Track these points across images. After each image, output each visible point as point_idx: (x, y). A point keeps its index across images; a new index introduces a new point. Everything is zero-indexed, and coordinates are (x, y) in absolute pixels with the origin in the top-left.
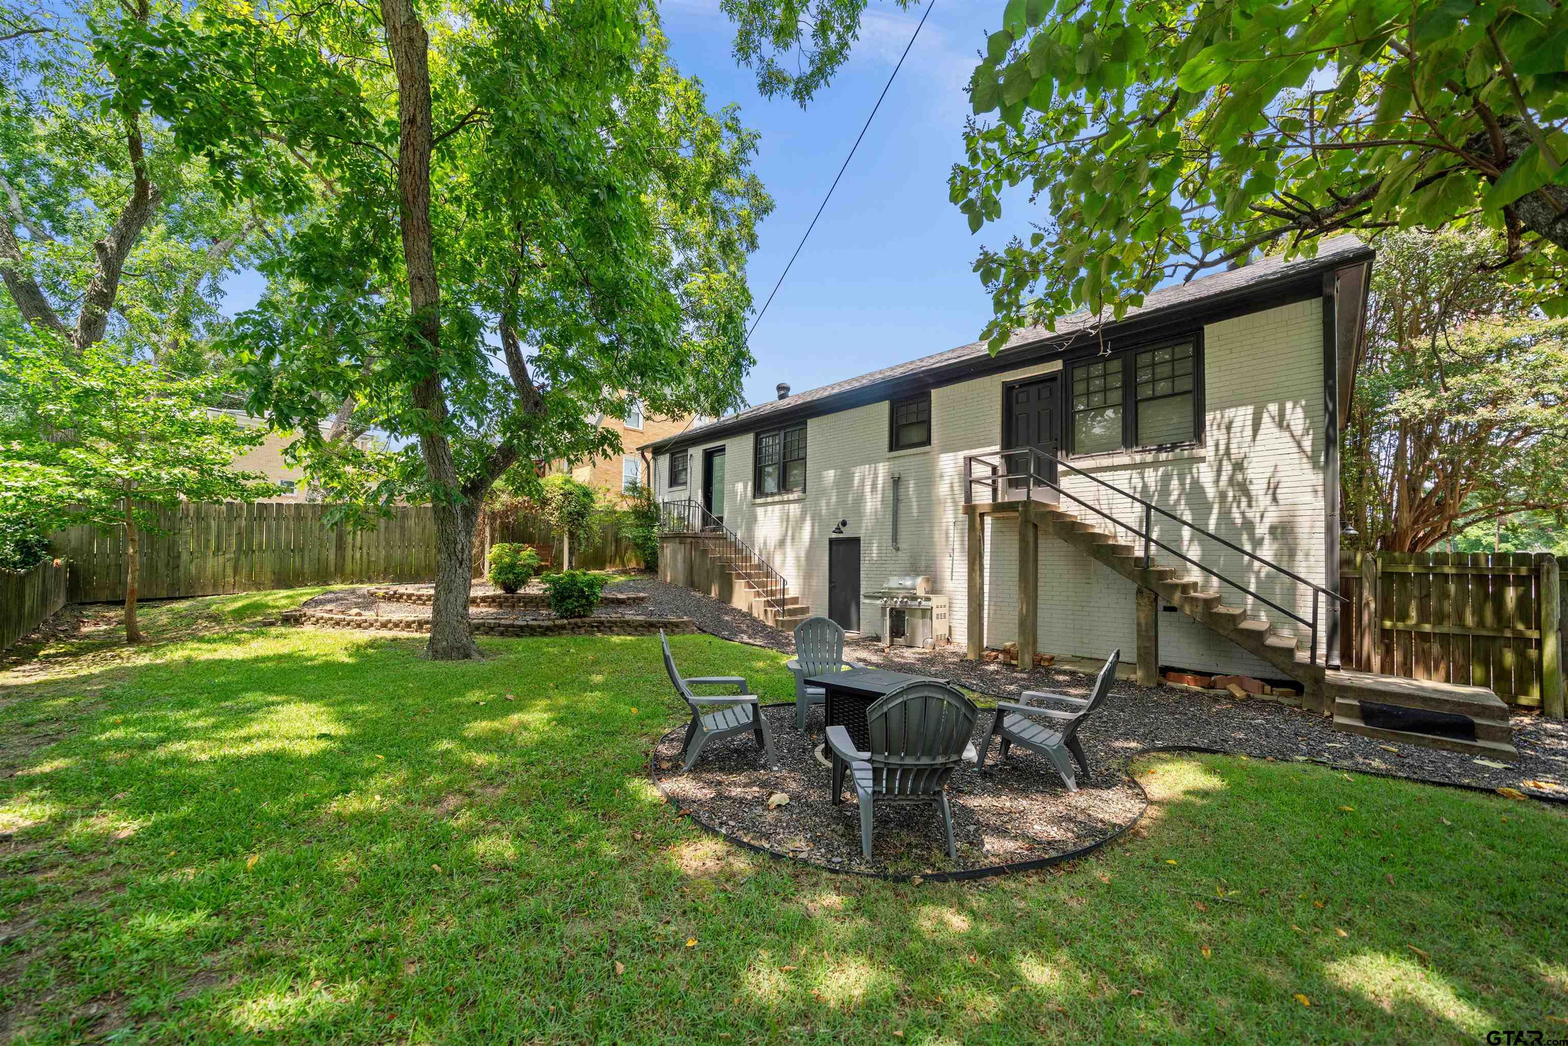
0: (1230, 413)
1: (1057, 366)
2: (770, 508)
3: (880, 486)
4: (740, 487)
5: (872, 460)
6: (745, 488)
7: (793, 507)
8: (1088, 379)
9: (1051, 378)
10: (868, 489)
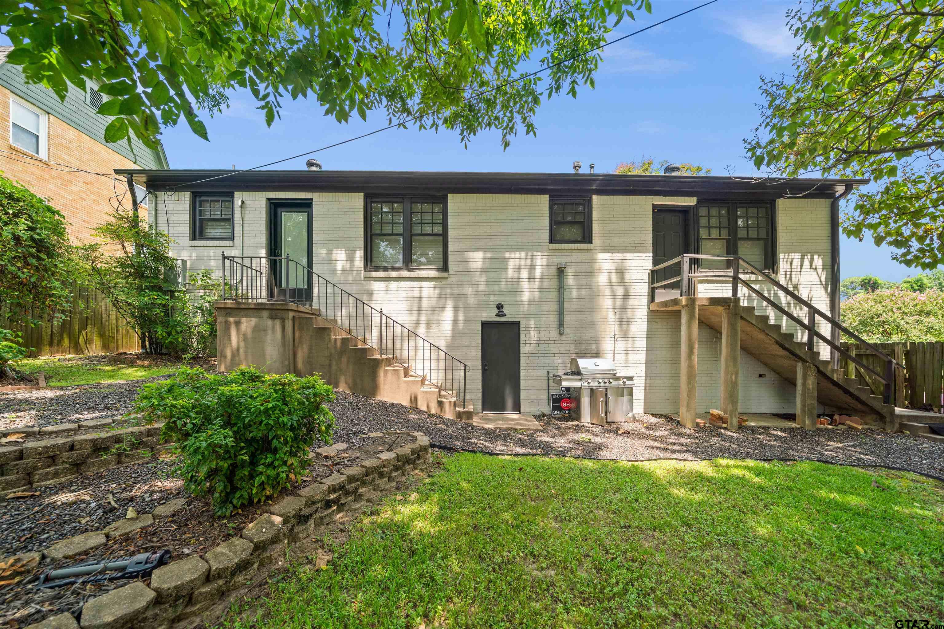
0: (792, 256)
1: (692, 201)
2: (393, 284)
3: (538, 275)
4: (340, 256)
5: (530, 249)
6: (350, 257)
7: (427, 286)
8: (709, 216)
9: (684, 211)
10: (525, 276)
